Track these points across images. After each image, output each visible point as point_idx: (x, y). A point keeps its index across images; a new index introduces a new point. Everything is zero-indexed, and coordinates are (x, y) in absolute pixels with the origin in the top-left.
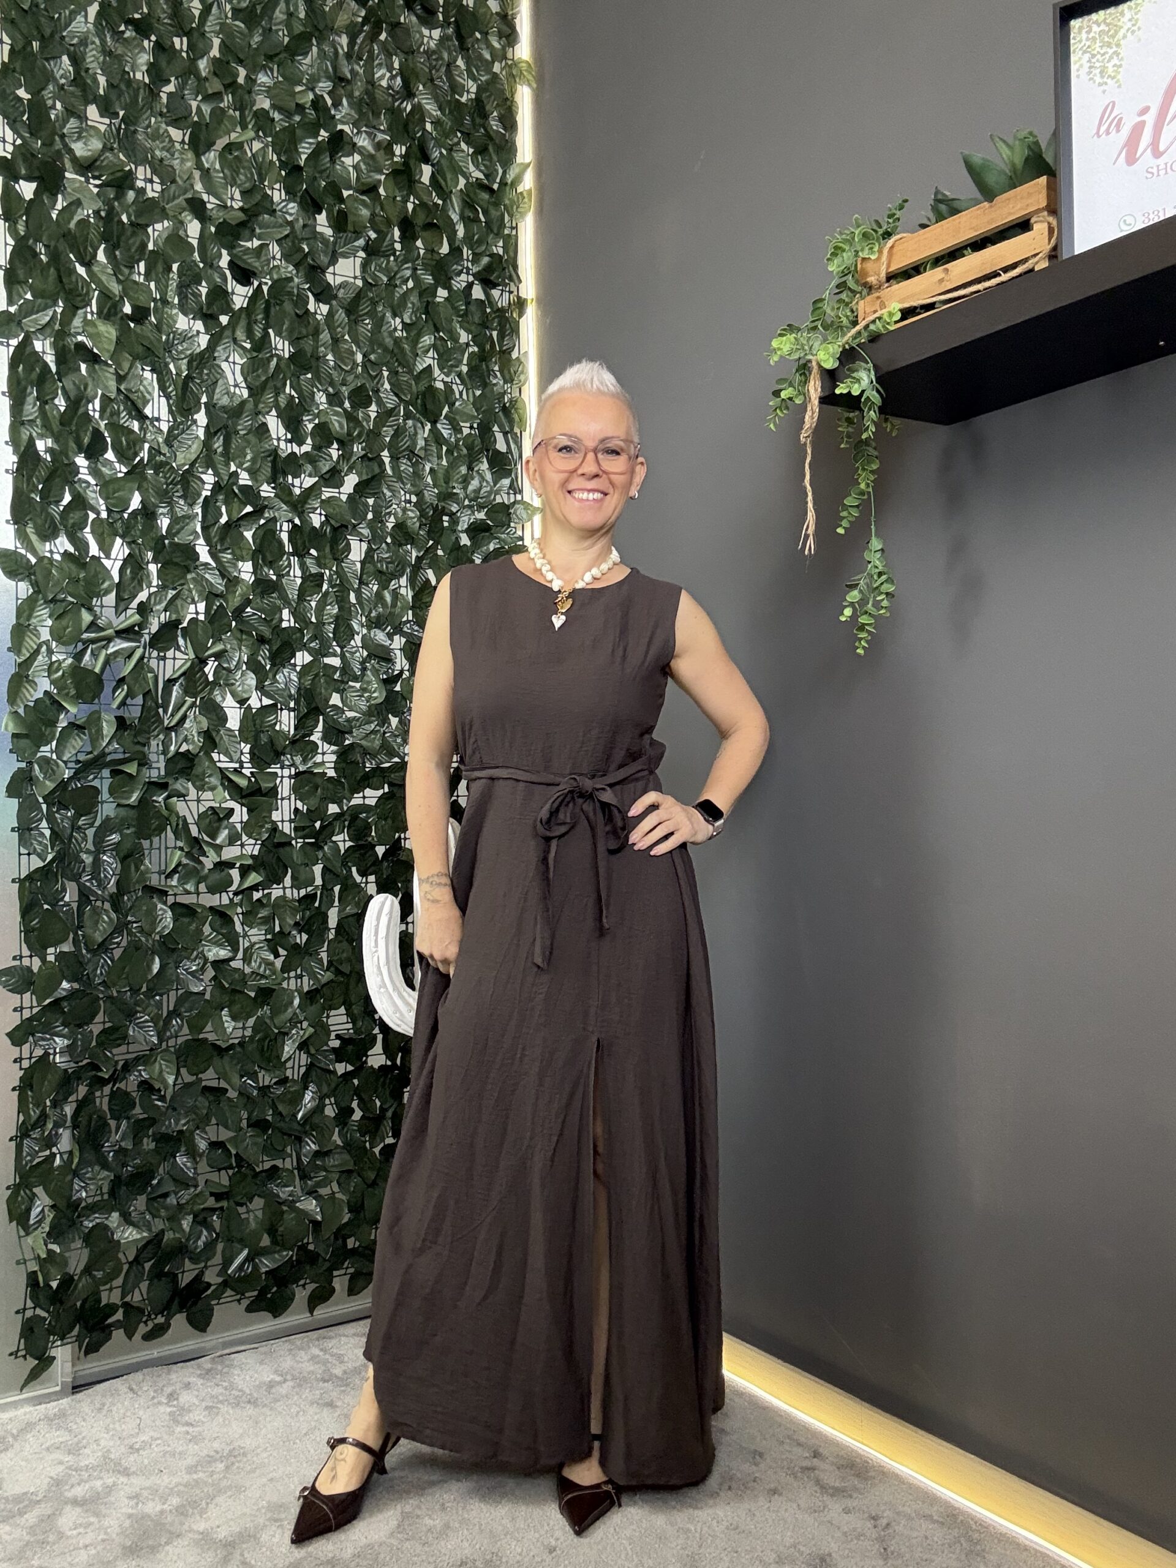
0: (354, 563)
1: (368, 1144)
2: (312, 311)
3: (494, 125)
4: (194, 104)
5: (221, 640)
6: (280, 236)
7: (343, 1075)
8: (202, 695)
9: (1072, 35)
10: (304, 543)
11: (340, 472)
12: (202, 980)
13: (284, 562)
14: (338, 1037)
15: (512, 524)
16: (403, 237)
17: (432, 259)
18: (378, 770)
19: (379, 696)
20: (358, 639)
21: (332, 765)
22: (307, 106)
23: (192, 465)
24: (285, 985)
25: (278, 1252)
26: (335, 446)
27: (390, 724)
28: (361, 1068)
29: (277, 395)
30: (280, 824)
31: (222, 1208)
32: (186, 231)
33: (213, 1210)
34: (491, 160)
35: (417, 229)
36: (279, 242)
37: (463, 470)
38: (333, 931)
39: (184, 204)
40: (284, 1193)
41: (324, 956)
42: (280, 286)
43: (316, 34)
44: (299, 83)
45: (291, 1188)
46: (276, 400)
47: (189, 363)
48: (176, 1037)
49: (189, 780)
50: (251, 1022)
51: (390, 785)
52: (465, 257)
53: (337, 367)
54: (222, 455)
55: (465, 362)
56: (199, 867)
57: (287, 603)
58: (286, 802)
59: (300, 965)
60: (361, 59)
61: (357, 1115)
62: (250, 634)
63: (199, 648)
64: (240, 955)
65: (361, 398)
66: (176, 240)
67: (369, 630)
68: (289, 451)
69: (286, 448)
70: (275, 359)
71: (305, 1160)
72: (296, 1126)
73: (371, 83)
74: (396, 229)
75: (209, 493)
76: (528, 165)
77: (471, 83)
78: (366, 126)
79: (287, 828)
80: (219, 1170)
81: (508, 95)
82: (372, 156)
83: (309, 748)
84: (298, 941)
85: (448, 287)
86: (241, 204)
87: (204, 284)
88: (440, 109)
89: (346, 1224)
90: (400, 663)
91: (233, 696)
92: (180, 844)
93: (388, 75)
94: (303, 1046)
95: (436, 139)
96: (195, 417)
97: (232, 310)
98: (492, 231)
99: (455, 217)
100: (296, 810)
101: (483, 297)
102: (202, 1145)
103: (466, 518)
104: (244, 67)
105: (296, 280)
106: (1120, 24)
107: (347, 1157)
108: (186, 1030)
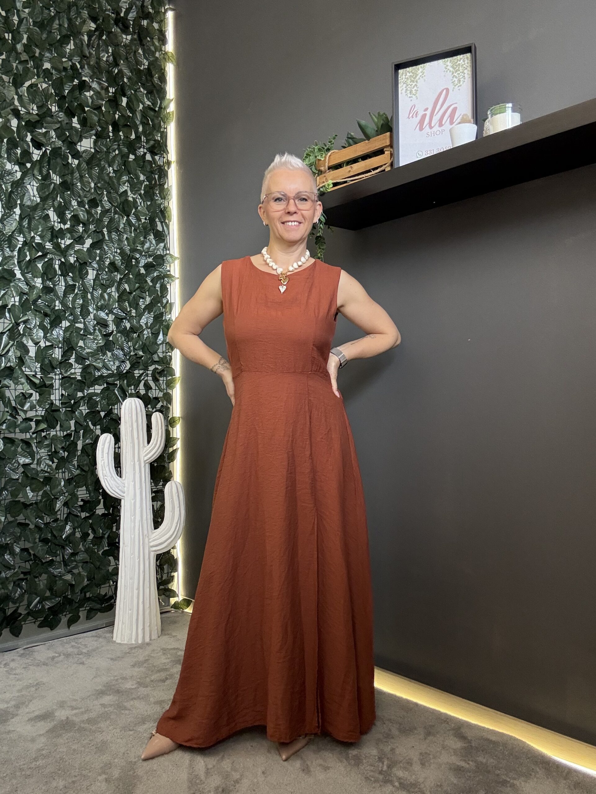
0: (90, 280)
1: (96, 550)
2: (70, 162)
3: (156, 80)
4: (15, 65)
5: (26, 314)
6: (55, 128)
7: (84, 518)
8: (17, 340)
9: (399, 76)
10: (66, 270)
11: (84, 237)
12: (17, 473)
13: (56, 279)
14: (82, 500)
15: (165, 264)
16: (113, 130)
17: (127, 141)
18: (101, 377)
19: (101, 342)
20: (92, 316)
21: (79, 374)
22: (69, 68)
23: (13, 232)
24: (57, 476)
25: (53, 599)
26: (81, 225)
27: (107, 355)
28: (93, 514)
29: (54, 201)
30: (54, 401)
31: (26, 579)
32: (10, 124)
33: (22, 580)
34: (155, 96)
35: (120, 127)
36: (55, 130)
37: (142, 239)
38: (80, 451)
39: (10, 112)
40: (56, 572)
41: (75, 463)
42: (56, 152)
43: (73, 35)
44: (65, 57)
45: (60, 570)
46: (53, 204)
47: (12, 186)
48: (5, 500)
49: (11, 380)
50: (41, 493)
51: (107, 383)
52: (143, 140)
53: (82, 189)
54: (27, 228)
55: (143, 189)
56: (16, 420)
57: (58, 298)
58: (57, 391)
59: (64, 467)
60: (94, 48)
61: (91, 536)
62: (41, 313)
63: (17, 318)
64: (35, 462)
65: (94, 203)
66: (6, 127)
67: (97, 311)
68: (59, 227)
69: (58, 226)
70: (53, 184)
71: (66, 557)
72: (62, 542)
73: (99, 59)
74: (110, 126)
75: (21, 246)
76: (173, 100)
77: (145, 61)
78: (97, 79)
79: (58, 403)
80: (25, 562)
81: (163, 68)
82: (99, 93)
83: (68, 366)
84: (63, 455)
85: (135, 154)
86: (37, 112)
87: (19, 148)
88: (131, 72)
89: (87, 586)
90: (112, 327)
91: (32, 341)
92: (6, 410)
93: (106, 55)
94: (66, 504)
95: (129, 86)
96: (15, 210)
97: (33, 161)
98: (155, 129)
99: (138, 123)
100: (62, 395)
101: (151, 159)
102: (18, 550)
103: (143, 261)
104: (39, 48)
105: (63, 148)
106: (417, 73)
107: (85, 555)
108: (9, 497)
